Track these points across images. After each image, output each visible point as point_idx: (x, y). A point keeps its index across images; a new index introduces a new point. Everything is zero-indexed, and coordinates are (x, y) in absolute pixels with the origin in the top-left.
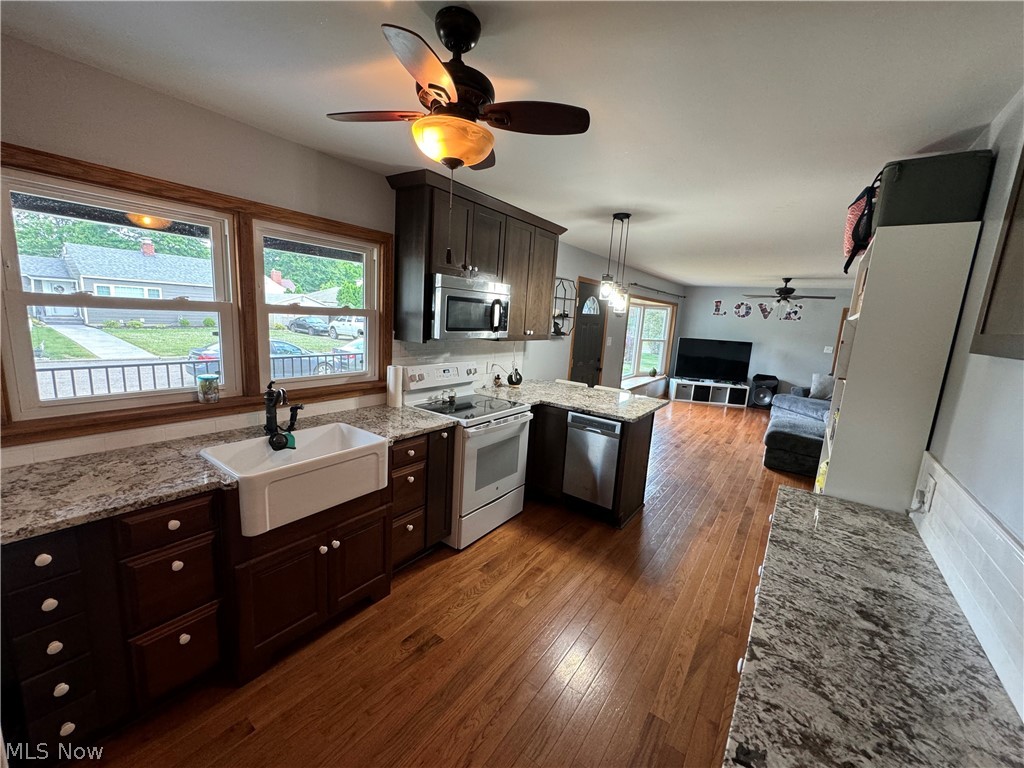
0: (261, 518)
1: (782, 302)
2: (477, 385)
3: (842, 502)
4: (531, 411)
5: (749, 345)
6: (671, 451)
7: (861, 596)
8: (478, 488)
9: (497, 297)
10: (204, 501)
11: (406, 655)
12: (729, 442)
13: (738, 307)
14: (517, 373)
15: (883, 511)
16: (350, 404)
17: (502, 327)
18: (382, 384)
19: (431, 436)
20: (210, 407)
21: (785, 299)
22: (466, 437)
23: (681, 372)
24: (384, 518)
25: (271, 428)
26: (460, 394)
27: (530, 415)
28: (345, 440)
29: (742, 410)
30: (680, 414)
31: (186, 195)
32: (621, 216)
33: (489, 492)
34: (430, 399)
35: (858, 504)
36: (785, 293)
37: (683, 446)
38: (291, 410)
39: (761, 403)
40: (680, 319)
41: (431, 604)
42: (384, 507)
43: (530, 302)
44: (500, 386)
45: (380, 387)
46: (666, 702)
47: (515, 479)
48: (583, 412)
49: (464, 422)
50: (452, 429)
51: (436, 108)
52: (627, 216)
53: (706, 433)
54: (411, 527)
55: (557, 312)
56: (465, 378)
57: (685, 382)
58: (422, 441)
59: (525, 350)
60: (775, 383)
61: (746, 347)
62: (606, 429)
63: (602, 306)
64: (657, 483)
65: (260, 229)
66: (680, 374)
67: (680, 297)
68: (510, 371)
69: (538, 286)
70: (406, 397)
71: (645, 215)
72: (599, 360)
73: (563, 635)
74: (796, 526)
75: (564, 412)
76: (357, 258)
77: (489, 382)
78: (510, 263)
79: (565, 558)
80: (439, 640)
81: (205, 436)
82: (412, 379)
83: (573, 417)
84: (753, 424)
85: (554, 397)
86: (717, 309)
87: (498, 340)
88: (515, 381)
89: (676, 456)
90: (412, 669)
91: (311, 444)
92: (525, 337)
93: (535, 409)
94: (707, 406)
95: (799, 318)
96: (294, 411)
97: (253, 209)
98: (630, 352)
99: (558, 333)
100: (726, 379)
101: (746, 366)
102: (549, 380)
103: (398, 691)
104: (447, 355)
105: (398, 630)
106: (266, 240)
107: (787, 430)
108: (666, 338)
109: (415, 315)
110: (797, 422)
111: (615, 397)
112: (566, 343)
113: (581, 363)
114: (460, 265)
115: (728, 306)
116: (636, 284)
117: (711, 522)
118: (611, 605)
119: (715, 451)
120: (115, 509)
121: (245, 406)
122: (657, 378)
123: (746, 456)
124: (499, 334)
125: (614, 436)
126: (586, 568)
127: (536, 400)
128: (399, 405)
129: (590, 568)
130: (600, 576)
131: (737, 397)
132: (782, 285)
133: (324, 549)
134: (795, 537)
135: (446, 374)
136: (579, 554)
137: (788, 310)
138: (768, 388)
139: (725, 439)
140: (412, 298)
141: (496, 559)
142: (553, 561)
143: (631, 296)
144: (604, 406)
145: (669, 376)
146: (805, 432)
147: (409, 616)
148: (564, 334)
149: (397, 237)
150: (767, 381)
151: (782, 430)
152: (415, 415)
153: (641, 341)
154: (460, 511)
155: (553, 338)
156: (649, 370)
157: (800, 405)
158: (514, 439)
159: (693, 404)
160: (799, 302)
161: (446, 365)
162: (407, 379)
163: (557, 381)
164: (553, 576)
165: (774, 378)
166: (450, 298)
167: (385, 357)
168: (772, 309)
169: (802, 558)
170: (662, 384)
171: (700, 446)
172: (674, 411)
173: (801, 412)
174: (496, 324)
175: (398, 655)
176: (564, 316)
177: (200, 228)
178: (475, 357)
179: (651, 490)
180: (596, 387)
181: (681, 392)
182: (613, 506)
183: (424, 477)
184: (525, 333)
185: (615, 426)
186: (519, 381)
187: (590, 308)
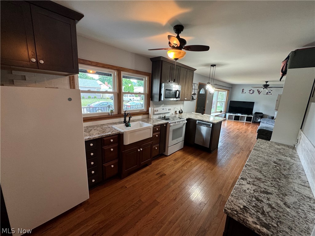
0: (128, 141)
1: (265, 89)
2: (171, 113)
3: (276, 143)
4: (186, 120)
5: (254, 103)
6: (226, 134)
7: (275, 160)
8: (172, 140)
9: (178, 89)
10: (116, 136)
11: (157, 177)
12: (245, 132)
13: (250, 91)
14: (182, 110)
15: (287, 145)
16: (140, 117)
17: (179, 97)
18: (148, 112)
19: (162, 125)
20: (112, 116)
21: (266, 88)
22: (170, 126)
23: (230, 111)
24: (151, 145)
25: (125, 122)
26: (167, 115)
27: (186, 121)
28: (141, 125)
29: (250, 123)
30: (229, 124)
31: (109, 67)
32: (213, 65)
33: (175, 141)
34: (159, 116)
35: (280, 144)
36: (266, 86)
37: (230, 133)
38: (129, 118)
39: (257, 121)
40: (230, 95)
41: (162, 167)
42: (151, 142)
43: (186, 90)
44: (176, 114)
45: (147, 113)
46: (224, 192)
47: (182, 139)
48: (201, 121)
49: (169, 122)
50: (167, 124)
51: (173, 47)
52: (215, 65)
53: (238, 130)
54: (156, 148)
55: (193, 93)
56: (168, 111)
57: (231, 114)
58: (160, 126)
59: (183, 104)
60: (262, 115)
61: (252, 104)
62: (208, 126)
63: (206, 91)
64: (222, 143)
65: (123, 74)
66: (230, 112)
67: (230, 88)
68: (179, 110)
69: (188, 86)
70: (154, 116)
71: (220, 65)
72: (204, 107)
73: (196, 176)
74: (261, 147)
75: (196, 121)
76: (142, 80)
77: (174, 113)
78: (181, 79)
79: (196, 159)
80: (165, 175)
81: (111, 123)
82: (155, 111)
83: (198, 122)
84: (254, 128)
85: (192, 117)
86: (243, 91)
87: (177, 101)
88: (181, 112)
89: (228, 136)
90: (160, 180)
91: (134, 126)
92: (184, 100)
93: (187, 120)
94: (238, 122)
95: (271, 94)
96: (130, 118)
97: (121, 69)
98: (214, 106)
99: (193, 99)
100: (245, 114)
101: (252, 109)
102: (190, 112)
103: (157, 183)
104: (163, 105)
105: (155, 172)
106: (123, 76)
107: (264, 129)
108: (225, 101)
109: (157, 94)
110: (268, 126)
111: (210, 117)
112: (195, 102)
113: (199, 108)
114: (168, 81)
115: (246, 90)
116: (216, 84)
117: (239, 153)
118: (209, 171)
119: (241, 135)
120: (103, 136)
121: (119, 116)
122: (222, 113)
123: (251, 136)
124: (178, 99)
125: (210, 127)
126: (202, 162)
127: (188, 117)
128: (152, 118)
129: (203, 162)
130: (206, 164)
131: (249, 119)
132: (265, 83)
133: (139, 150)
134: (260, 149)
135: (163, 110)
136: (200, 159)
137: (267, 91)
138: (259, 116)
139: (244, 131)
140: (156, 90)
141: (177, 159)
142: (193, 160)
143: (216, 88)
144: (207, 119)
145: (226, 112)
146: (270, 129)
147: (157, 169)
148: (194, 99)
149: (152, 74)
150: (259, 114)
151: (263, 128)
152: (157, 120)
153: (217, 102)
154: (168, 145)
155: (192, 101)
156: (219, 111)
157: (270, 122)
158: (182, 128)
159: (234, 121)
160: (271, 89)
161: (163, 108)
162: (154, 111)
163: (192, 113)
164: (193, 163)
165: (262, 113)
166: (166, 90)
167: (148, 105)
168: (261, 91)
169: (261, 153)
170: (224, 115)
171: (236, 133)
172: (227, 123)
173: (271, 124)
174: (177, 96)
175: (156, 177)
176: (194, 94)
177: (110, 74)
178: (170, 105)
179: (220, 144)
180: (204, 114)
181: (230, 118)
182: (209, 147)
183: (160, 135)
184: (184, 99)
185: (210, 125)
186: (182, 112)
187: (202, 92)
